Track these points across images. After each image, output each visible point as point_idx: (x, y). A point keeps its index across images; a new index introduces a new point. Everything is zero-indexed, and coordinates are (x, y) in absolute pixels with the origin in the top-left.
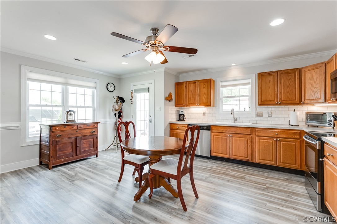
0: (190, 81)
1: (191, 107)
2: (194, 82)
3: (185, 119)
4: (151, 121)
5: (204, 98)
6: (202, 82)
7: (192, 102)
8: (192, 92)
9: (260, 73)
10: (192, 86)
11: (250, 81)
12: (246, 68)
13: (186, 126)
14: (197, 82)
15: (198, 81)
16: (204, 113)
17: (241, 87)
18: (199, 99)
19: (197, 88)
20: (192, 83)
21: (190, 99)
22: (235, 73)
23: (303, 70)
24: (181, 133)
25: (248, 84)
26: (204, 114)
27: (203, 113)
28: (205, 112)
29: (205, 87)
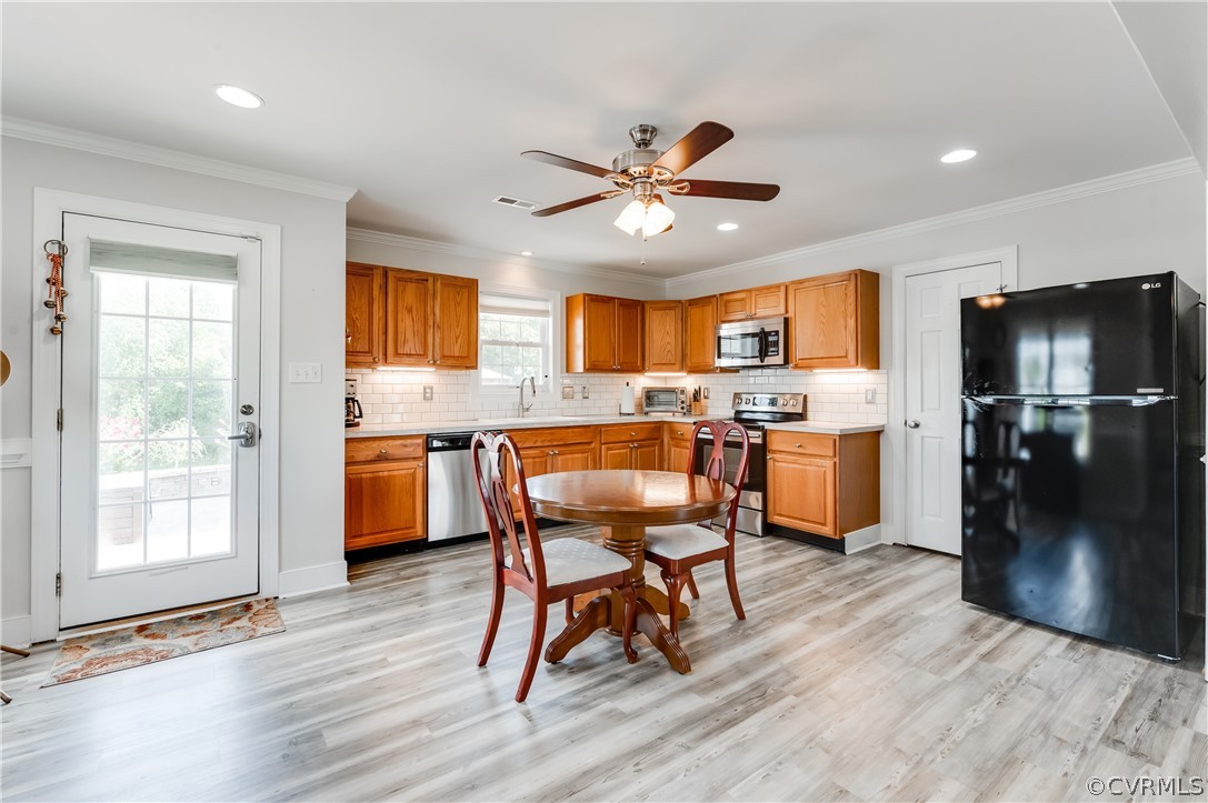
0: (400, 270)
2: (421, 279)
3: (361, 416)
4: (250, 439)
5: (457, 338)
6: (448, 285)
7: (413, 352)
8: (410, 311)
9: (588, 295)
10: (411, 289)
11: (549, 306)
12: (547, 272)
14: (431, 280)
15: (435, 277)
16: (428, 390)
17: (525, 319)
18: (437, 341)
19: (430, 303)
20: (411, 280)
21: (401, 339)
22: (515, 276)
23: (647, 307)
24: (396, 473)
25: (544, 313)
26: (428, 395)
27: (425, 393)
28: (432, 388)
29: (459, 304)
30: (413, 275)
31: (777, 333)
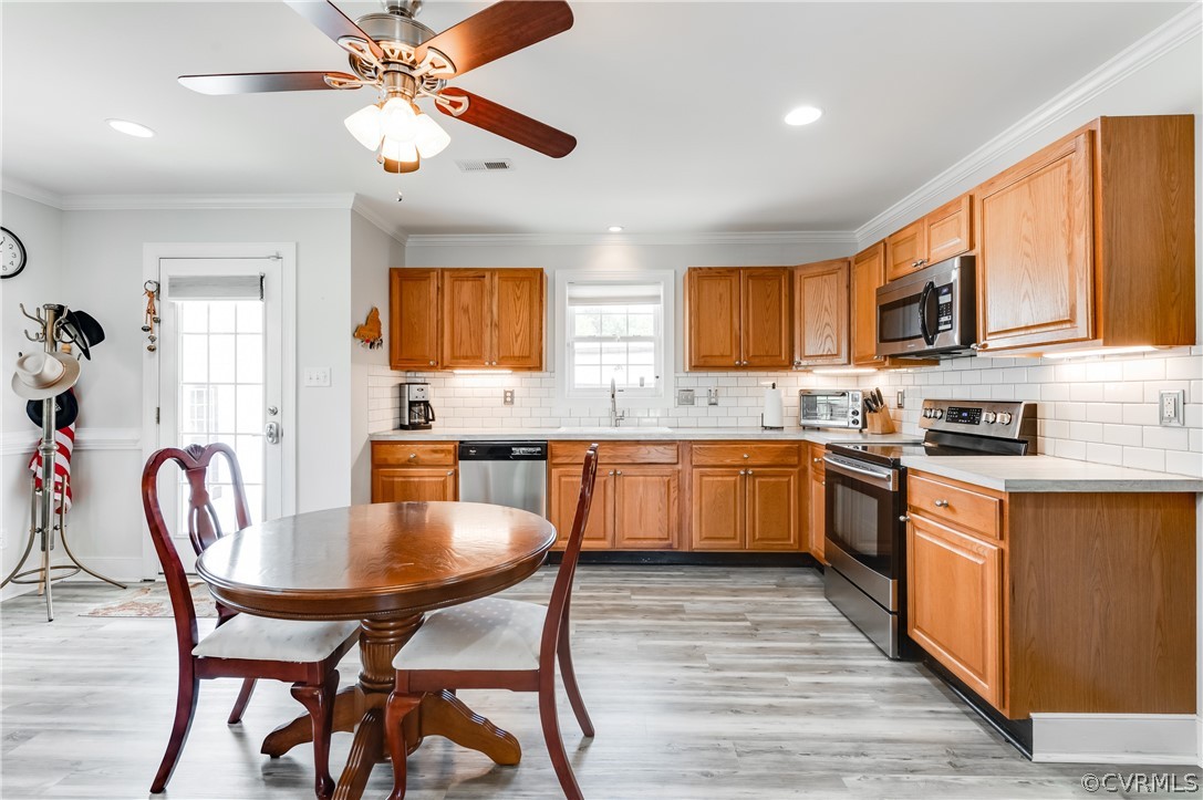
0: (458, 269)
1: (455, 371)
2: (478, 275)
3: (433, 420)
5: (517, 336)
6: (506, 279)
7: (469, 354)
8: (466, 310)
9: (695, 269)
10: (467, 287)
11: (659, 290)
12: (652, 250)
13: (451, 447)
14: (488, 275)
15: (493, 271)
16: (509, 394)
17: (633, 308)
18: (495, 340)
19: (486, 300)
20: (467, 278)
21: (457, 341)
22: (614, 258)
23: (797, 274)
24: (427, 479)
25: (654, 299)
26: (509, 398)
27: (506, 397)
28: (512, 392)
29: (518, 298)
30: (468, 273)
31: (950, 286)
